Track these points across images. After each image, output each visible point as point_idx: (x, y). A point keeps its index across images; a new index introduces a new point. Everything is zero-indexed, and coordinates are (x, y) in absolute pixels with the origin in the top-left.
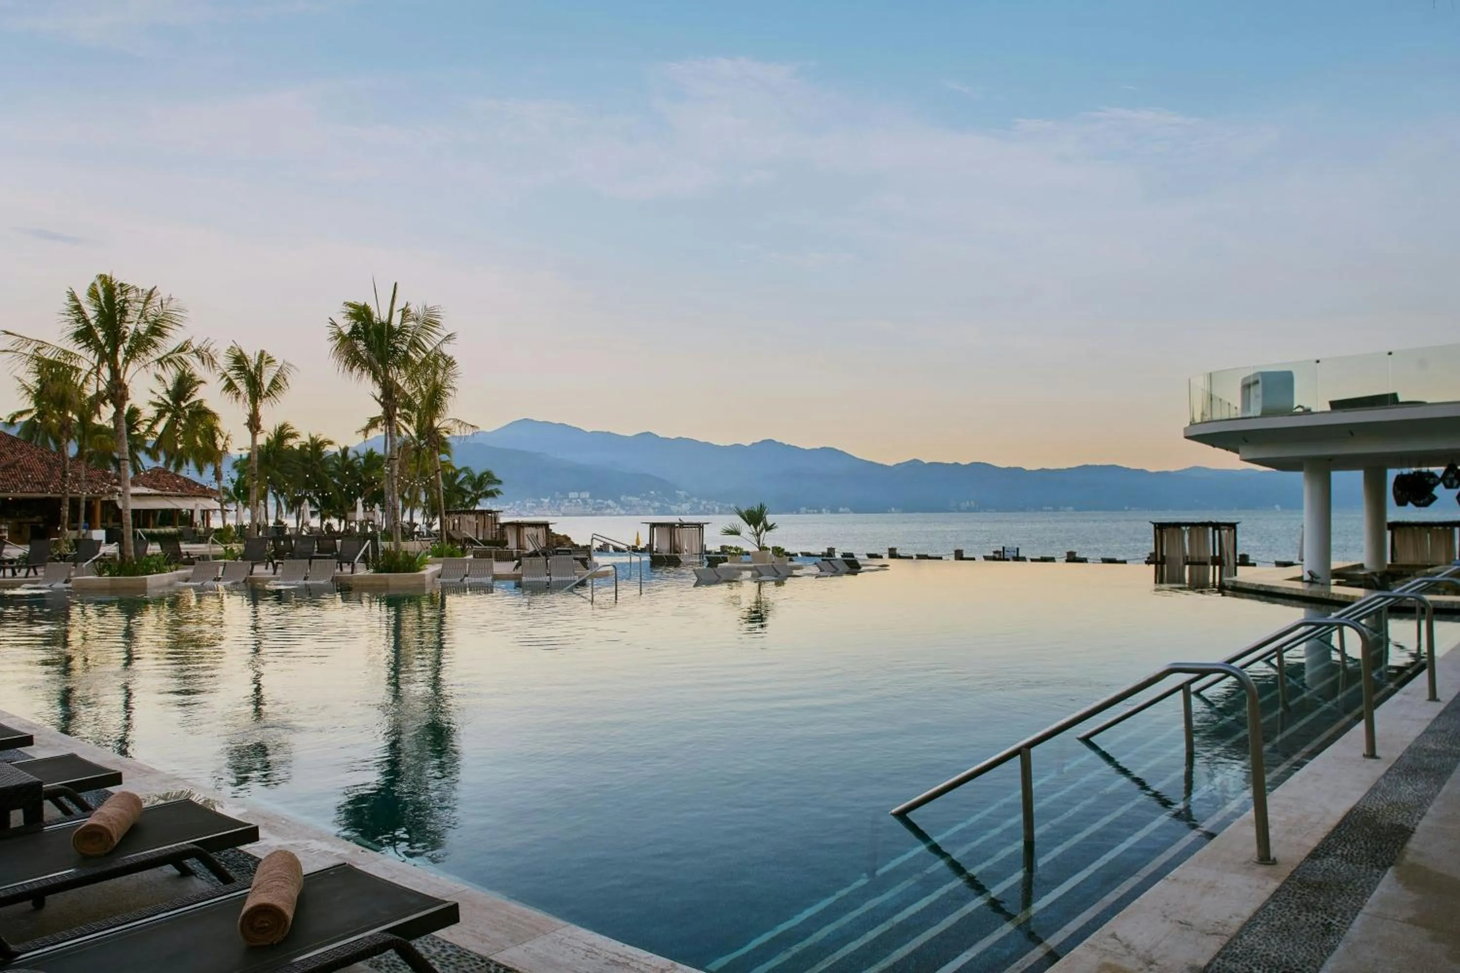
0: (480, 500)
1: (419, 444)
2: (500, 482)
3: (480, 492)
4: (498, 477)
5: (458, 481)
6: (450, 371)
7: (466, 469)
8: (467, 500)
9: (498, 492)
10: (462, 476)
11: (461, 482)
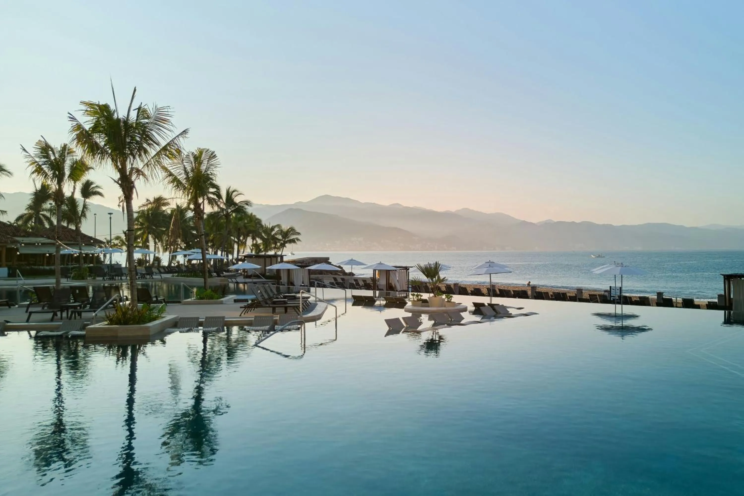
0: (286, 245)
1: (227, 212)
2: (299, 234)
3: (287, 240)
4: (298, 231)
5: (273, 233)
6: (213, 162)
7: (278, 226)
8: (279, 244)
9: (298, 240)
10: (276, 229)
11: (276, 234)
